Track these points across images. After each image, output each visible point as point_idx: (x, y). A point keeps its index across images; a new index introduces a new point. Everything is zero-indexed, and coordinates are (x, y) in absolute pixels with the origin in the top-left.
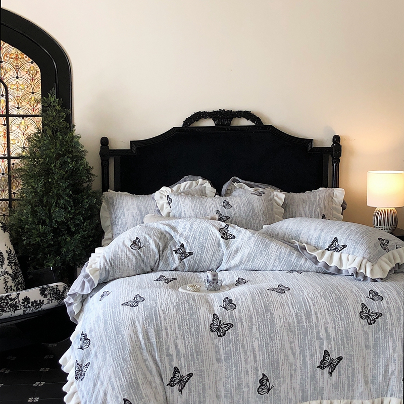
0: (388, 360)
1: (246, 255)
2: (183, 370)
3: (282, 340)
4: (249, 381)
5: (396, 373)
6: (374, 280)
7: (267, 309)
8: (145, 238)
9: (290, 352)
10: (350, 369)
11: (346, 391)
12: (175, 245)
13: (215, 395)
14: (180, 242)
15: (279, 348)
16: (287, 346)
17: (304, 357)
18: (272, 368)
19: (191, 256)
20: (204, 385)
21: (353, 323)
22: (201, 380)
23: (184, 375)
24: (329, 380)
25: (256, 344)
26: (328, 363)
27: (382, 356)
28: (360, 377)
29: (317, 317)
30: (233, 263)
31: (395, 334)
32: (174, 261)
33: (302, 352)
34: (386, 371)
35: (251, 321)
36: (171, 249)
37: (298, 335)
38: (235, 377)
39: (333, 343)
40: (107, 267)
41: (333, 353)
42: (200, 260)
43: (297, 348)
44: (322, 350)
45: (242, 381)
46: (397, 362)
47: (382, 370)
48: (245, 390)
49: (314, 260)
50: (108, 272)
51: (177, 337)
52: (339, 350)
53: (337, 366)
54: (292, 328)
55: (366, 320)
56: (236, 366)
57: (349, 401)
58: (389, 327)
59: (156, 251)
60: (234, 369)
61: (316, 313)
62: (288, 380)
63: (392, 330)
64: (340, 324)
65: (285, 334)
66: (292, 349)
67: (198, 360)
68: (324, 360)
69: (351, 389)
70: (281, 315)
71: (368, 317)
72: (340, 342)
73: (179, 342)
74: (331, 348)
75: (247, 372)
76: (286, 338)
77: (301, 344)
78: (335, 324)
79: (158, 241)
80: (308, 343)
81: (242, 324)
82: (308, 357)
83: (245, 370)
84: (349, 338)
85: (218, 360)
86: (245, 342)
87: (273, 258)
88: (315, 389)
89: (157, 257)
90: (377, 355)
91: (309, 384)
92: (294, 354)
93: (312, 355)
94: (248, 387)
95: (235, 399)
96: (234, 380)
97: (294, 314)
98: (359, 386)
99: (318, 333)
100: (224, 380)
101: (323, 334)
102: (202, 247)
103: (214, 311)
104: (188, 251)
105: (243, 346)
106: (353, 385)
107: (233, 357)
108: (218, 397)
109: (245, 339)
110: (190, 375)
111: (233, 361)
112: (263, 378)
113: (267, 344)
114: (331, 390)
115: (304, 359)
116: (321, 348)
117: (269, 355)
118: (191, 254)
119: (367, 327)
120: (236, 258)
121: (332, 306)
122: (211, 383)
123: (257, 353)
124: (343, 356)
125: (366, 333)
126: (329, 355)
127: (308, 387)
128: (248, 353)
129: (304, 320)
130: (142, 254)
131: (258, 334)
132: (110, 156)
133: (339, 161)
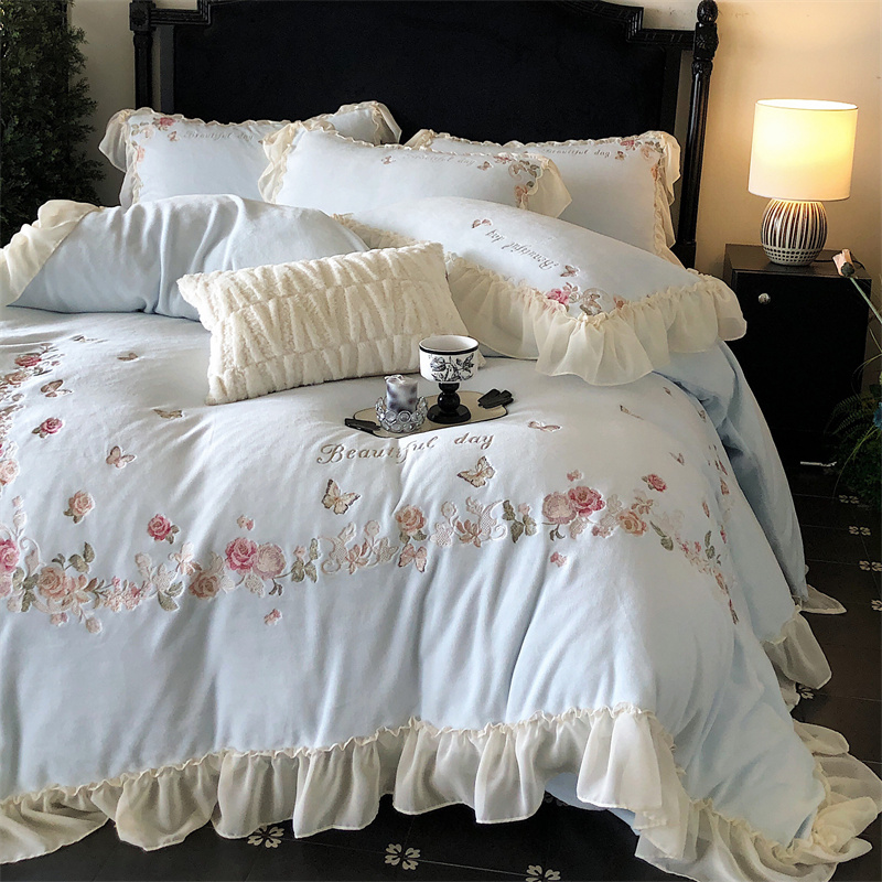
132: (150, 23)
133: (711, 66)
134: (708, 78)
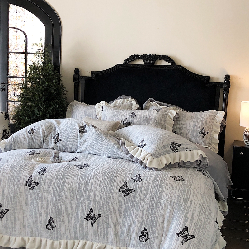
0: (131, 223)
1: (89, 144)
2: (4, 206)
3: (66, 198)
4: (41, 220)
5: (135, 232)
6: (151, 169)
7: (63, 177)
8: (39, 128)
9: (69, 206)
10: (106, 223)
11: (102, 238)
12: (54, 134)
13: (22, 225)
14: (57, 132)
15: (63, 202)
16: (68, 201)
17: (78, 210)
18: (57, 214)
19: (60, 141)
20: (15, 217)
21: (113, 193)
22: (14, 214)
23: (4, 209)
24: (91, 228)
25: (49, 198)
26: (92, 217)
27: (128, 219)
28: (111, 230)
29: (91, 186)
30: (82, 148)
31: (139, 206)
32: (51, 143)
33: (77, 207)
34: (129, 230)
35: (51, 183)
36: (51, 136)
37: (77, 196)
38: (34, 216)
39: (97, 204)
40: (11, 142)
41: (96, 211)
42: (66, 144)
43: (74, 204)
44: (89, 208)
45: (38, 219)
46: (136, 224)
47: (126, 228)
48: (39, 225)
49: (127, 152)
50: (11, 145)
51: (5, 186)
52: (99, 210)
53: (97, 220)
54: (74, 191)
55: (122, 193)
56: (35, 209)
57: (104, 245)
58: (137, 200)
59: (42, 136)
60: (34, 211)
61: (92, 184)
62: (66, 224)
63: (138, 202)
64: (105, 193)
65: (69, 194)
66: (71, 204)
67: (14, 201)
68: (89, 214)
69: (105, 237)
70: (70, 182)
71: (124, 191)
72: (101, 204)
73: (6, 189)
74: (95, 207)
75: (41, 214)
76: (69, 196)
77: (77, 202)
78: (101, 192)
79: (45, 130)
80: (82, 202)
81: (45, 184)
82: (80, 211)
83: (40, 213)
84: (108, 203)
85: (27, 204)
86: (44, 195)
87: (104, 147)
88: (82, 233)
89: (42, 139)
90: (125, 217)
91: (79, 228)
92: (72, 208)
93: (82, 211)
94: (41, 223)
95: (34, 229)
96: (33, 218)
97: (78, 182)
98: (111, 236)
99: (89, 196)
100: (28, 217)
101: (92, 197)
102: (68, 136)
103: (32, 173)
104: (59, 138)
105: (42, 198)
106: (107, 235)
107: (34, 204)
108: (24, 226)
109: (44, 194)
110: (8, 210)
111: (34, 206)
112: (50, 219)
113: (56, 198)
114: (92, 235)
115: (77, 212)
116: (88, 206)
117: (56, 206)
118: (61, 140)
119: (121, 198)
120: (84, 146)
121: (105, 180)
122: (20, 217)
123: (49, 203)
124: (102, 214)
125: (120, 202)
126: (93, 212)
127: (78, 230)
128: (44, 203)
129: (83, 187)
130: (33, 137)
131: (53, 191)
132: (79, 80)
133: (228, 92)
134: (228, 95)
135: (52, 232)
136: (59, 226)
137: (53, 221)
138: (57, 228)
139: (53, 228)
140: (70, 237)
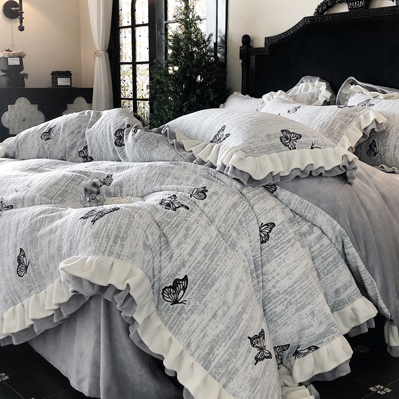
15: (227, 269)
18: (202, 281)
62: (207, 316)
88: (227, 362)
117: (210, 264)
123: (199, 248)
135: (168, 309)
136: (190, 307)
137: (185, 289)
138: (182, 308)
139: (176, 302)
140: (195, 351)
